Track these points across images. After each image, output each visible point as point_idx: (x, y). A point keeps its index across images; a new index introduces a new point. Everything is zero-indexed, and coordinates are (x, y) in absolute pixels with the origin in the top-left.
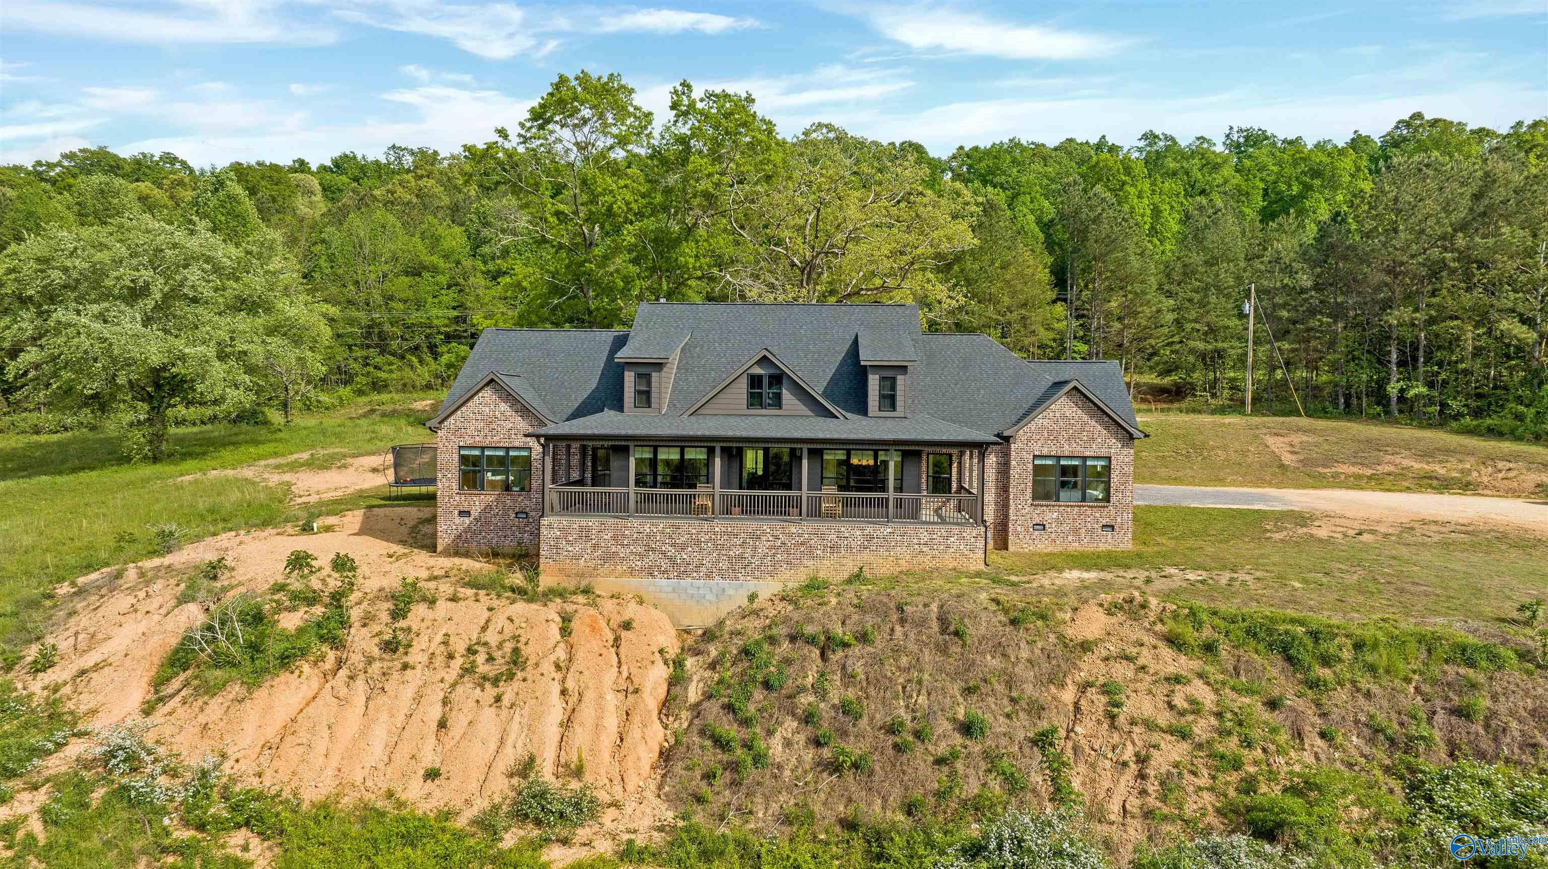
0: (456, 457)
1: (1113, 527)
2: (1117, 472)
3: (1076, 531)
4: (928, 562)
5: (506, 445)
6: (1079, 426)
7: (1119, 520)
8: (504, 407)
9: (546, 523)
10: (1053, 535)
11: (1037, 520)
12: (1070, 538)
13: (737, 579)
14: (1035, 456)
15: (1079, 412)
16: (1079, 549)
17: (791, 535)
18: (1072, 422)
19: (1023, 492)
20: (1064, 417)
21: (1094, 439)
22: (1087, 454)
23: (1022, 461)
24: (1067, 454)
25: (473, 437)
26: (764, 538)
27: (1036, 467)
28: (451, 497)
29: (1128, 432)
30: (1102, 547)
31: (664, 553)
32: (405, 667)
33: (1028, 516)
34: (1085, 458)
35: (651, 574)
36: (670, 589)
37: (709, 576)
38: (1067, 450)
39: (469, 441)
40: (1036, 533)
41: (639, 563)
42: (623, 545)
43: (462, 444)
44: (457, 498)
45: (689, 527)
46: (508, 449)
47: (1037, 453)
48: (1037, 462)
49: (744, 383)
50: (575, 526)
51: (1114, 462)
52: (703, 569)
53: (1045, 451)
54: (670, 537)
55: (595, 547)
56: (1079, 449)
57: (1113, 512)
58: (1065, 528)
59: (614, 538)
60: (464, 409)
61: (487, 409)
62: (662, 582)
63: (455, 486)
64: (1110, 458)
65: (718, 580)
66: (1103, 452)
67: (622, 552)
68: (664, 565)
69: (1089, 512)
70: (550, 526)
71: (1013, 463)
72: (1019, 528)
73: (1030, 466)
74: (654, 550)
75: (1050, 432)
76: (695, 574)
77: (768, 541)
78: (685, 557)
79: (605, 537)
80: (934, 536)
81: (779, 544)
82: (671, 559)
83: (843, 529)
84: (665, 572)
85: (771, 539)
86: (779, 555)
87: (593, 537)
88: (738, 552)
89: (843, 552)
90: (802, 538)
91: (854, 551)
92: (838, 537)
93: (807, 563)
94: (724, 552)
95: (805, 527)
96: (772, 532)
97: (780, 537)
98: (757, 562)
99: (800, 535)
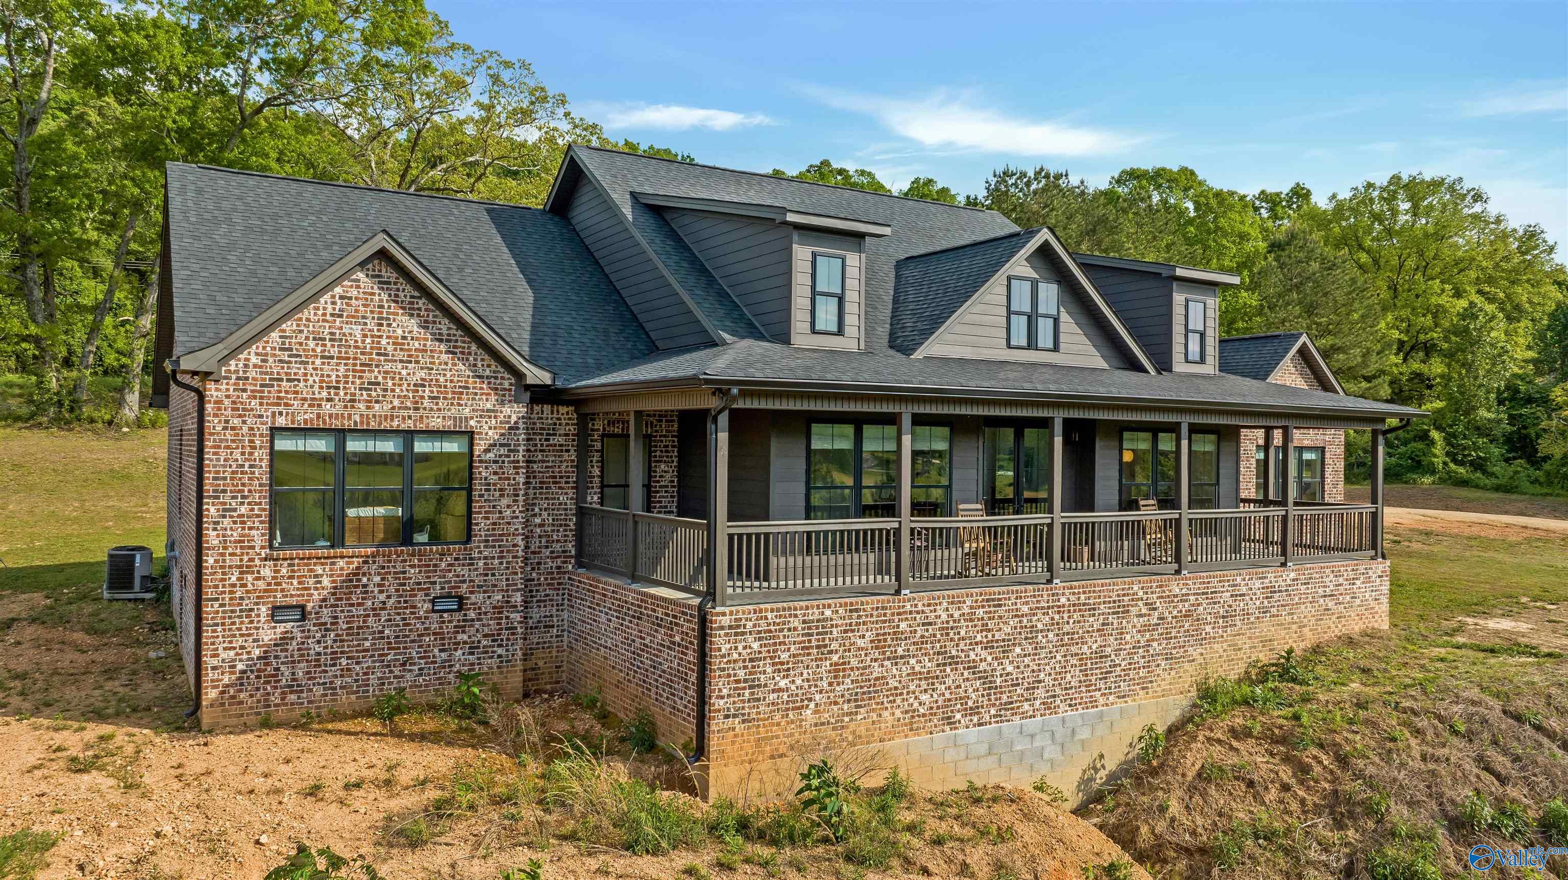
0: (262, 455)
2: (1331, 469)
5: (409, 424)
8: (405, 324)
9: (726, 621)
13: (1094, 703)
15: (1299, 379)
17: (1170, 599)
22: (1306, 442)
25: (315, 403)
26: (1134, 611)
28: (245, 570)
31: (972, 667)
34: (1301, 449)
35: (949, 721)
36: (983, 749)
37: (1048, 707)
39: (305, 416)
41: (925, 697)
42: (894, 659)
43: (281, 422)
44: (267, 572)
46: (409, 435)
50: (795, 623)
51: (1328, 454)
52: (1040, 692)
54: (986, 629)
55: (838, 670)
59: (878, 643)
60: (289, 326)
61: (357, 330)
62: (969, 734)
63: (259, 538)
64: (1324, 449)
65: (1064, 711)
67: (895, 674)
68: (973, 692)
70: (737, 630)
73: (1254, 462)
74: (953, 662)
76: (1026, 706)
77: (1141, 616)
78: (1010, 669)
79: (860, 643)
80: (1341, 580)
81: (1155, 621)
82: (986, 678)
83: (1239, 579)
84: (974, 711)
85: (1144, 611)
86: (1155, 644)
87: (834, 646)
88: (1094, 647)
89: (1238, 623)
90: (1186, 604)
91: (1252, 619)
92: (1232, 596)
93: (1193, 652)
94: (1074, 649)
95: (1190, 582)
96: (1145, 597)
97: (1158, 604)
98: (1123, 664)
99: (1184, 599)
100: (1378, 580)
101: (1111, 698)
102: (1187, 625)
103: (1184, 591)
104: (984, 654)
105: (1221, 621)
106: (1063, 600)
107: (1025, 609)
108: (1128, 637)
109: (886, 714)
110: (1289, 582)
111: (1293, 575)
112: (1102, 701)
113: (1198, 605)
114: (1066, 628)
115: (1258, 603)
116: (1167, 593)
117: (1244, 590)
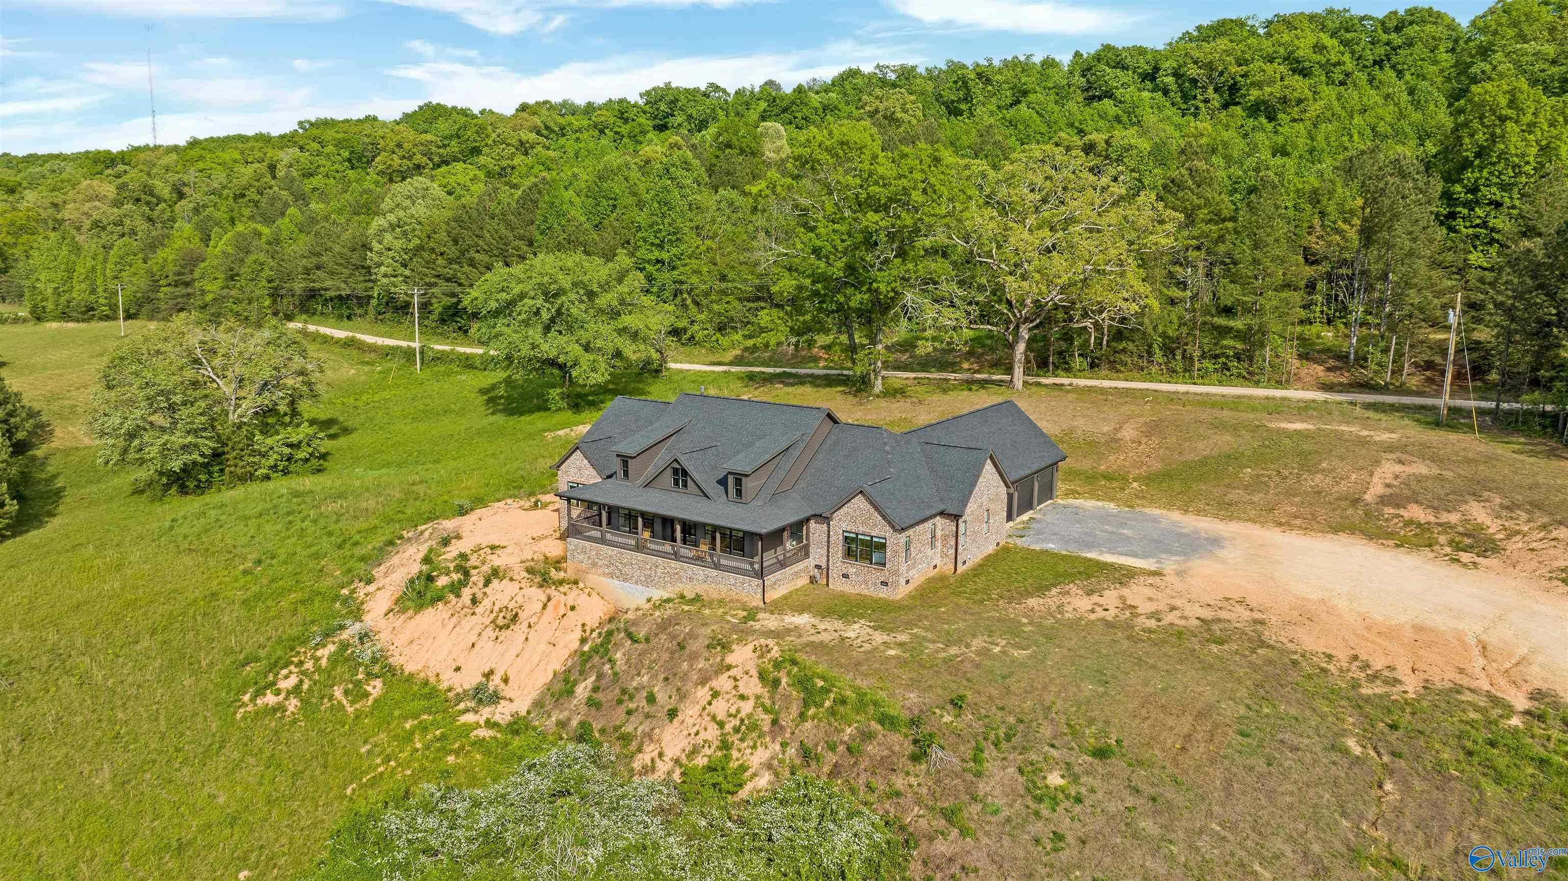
1: (887, 583)
3: (866, 582)
4: (735, 597)
6: (868, 516)
7: (891, 580)
8: (586, 461)
9: (568, 541)
10: (853, 583)
11: (845, 571)
12: (863, 586)
13: (648, 587)
14: (843, 531)
16: (868, 594)
17: (671, 568)
18: (864, 512)
19: (837, 552)
20: (859, 508)
21: (876, 525)
23: (837, 534)
24: (861, 532)
26: (660, 567)
27: (845, 538)
29: (894, 526)
30: (881, 595)
31: (617, 567)
32: (473, 614)
33: (840, 568)
34: (872, 536)
35: (612, 577)
36: (620, 587)
37: (636, 583)
38: (861, 529)
40: (844, 579)
41: (607, 570)
42: (600, 559)
45: (629, 556)
47: (844, 529)
48: (846, 534)
49: (669, 472)
50: (580, 545)
53: (849, 528)
54: (619, 559)
55: (589, 558)
56: (867, 530)
57: (887, 574)
58: (860, 579)
59: (596, 555)
60: (568, 461)
61: (578, 462)
62: (617, 582)
65: (640, 586)
66: (882, 534)
67: (600, 563)
68: (618, 574)
69: (873, 571)
70: (570, 543)
71: (832, 532)
72: (835, 574)
74: (613, 564)
75: (852, 517)
79: (593, 553)
80: (737, 582)
81: (666, 572)
82: (620, 570)
84: (619, 577)
85: (663, 568)
86: (666, 578)
88: (648, 573)
89: (695, 582)
90: (676, 570)
91: (700, 582)
92: (692, 573)
93: (680, 585)
94: (642, 572)
96: (663, 565)
97: (667, 568)
98: (657, 580)
100: (755, 586)
102: (677, 576)
104: (619, 565)
105: (689, 579)
106: (639, 558)
107: (629, 558)
108: (658, 574)
109: (599, 570)
110: (714, 575)
113: (680, 572)
114: (640, 565)
115: (702, 578)
116: (669, 566)
117: (697, 573)
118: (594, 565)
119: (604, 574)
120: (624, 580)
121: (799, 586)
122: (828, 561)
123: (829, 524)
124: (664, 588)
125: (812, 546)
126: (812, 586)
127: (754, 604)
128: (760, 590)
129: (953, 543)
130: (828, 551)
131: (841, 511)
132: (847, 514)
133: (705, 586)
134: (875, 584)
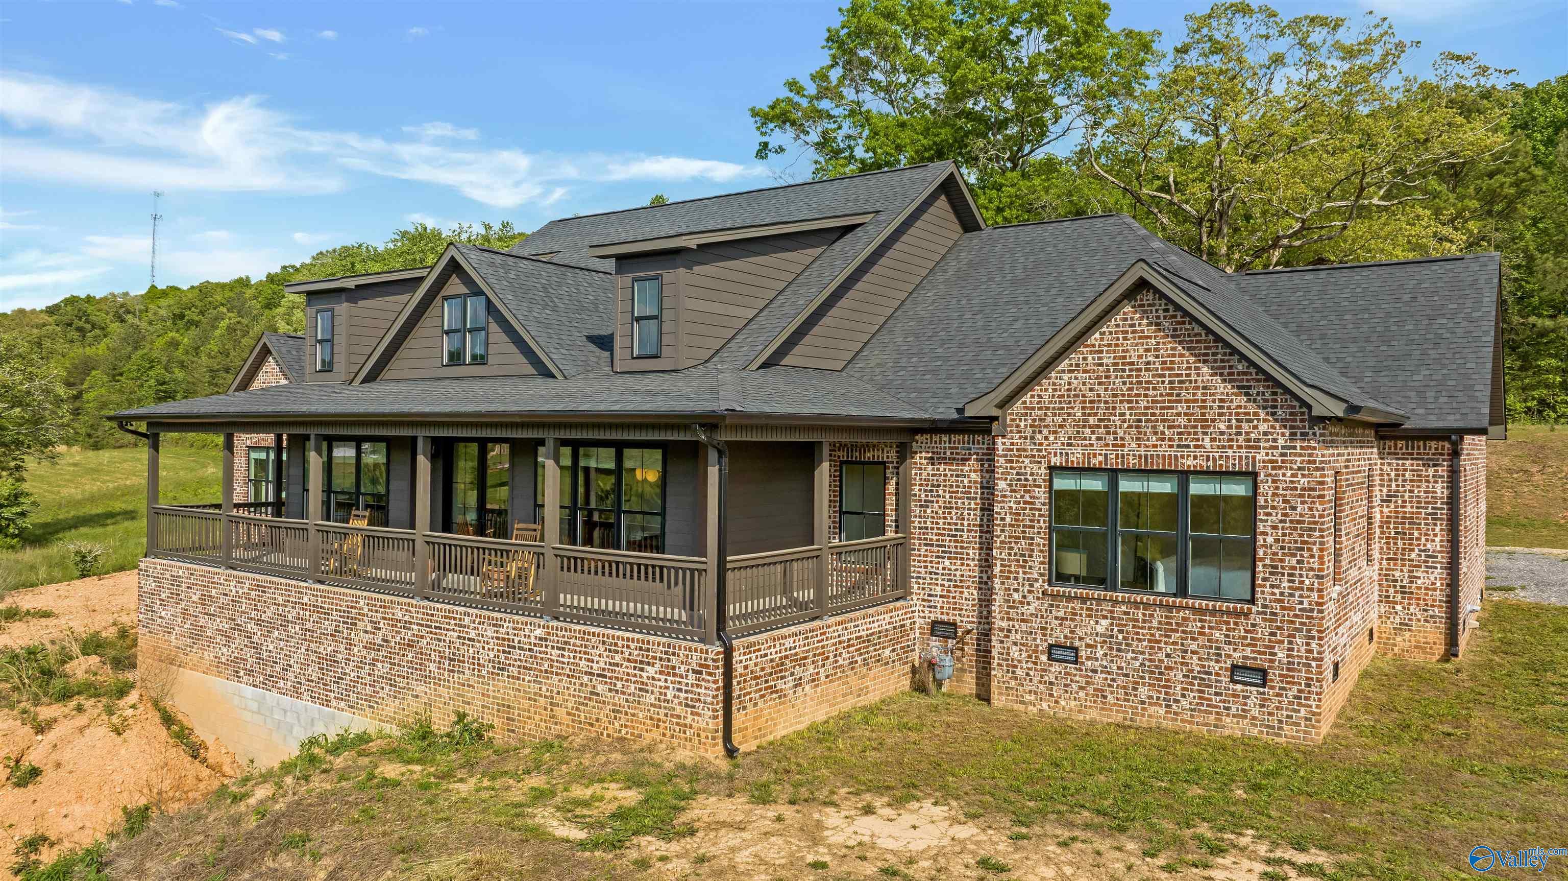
1: (1264, 672)
2: (1275, 518)
3: (1159, 675)
4: (610, 725)
6: (1164, 389)
7: (1281, 655)
9: (143, 566)
10: (1099, 678)
11: (1059, 635)
12: (1143, 691)
13: (327, 703)
14: (1052, 469)
15: (1168, 346)
16: (1167, 724)
17: (395, 623)
18: (1146, 376)
19: (1024, 560)
20: (1122, 362)
21: (1206, 424)
22: (1189, 463)
23: (1022, 484)
24: (1132, 462)
26: (361, 625)
27: (1059, 499)
29: (1303, 403)
30: (1233, 727)
31: (250, 637)
33: (1036, 624)
34: (1184, 476)
35: (237, 675)
36: (255, 706)
37: (297, 691)
38: (1133, 453)
40: (1056, 667)
41: (224, 650)
42: (210, 616)
45: (275, 591)
47: (1056, 461)
48: (1061, 484)
50: (167, 575)
51: (1265, 488)
52: (291, 675)
53: (1076, 457)
54: (255, 608)
55: (184, 614)
56: (1164, 450)
57: (1264, 631)
58: (1131, 661)
59: (202, 601)
62: (248, 691)
64: (1255, 475)
65: (305, 704)
66: (1234, 458)
67: (212, 627)
68: (250, 660)
69: (1194, 626)
71: (1002, 485)
72: (1015, 652)
73: (1041, 495)
75: (1089, 406)
76: (281, 684)
77: (366, 632)
78: (271, 647)
79: (195, 598)
80: (618, 658)
81: (379, 642)
82: (256, 647)
83: (467, 620)
84: (250, 672)
85: (369, 628)
86: (379, 665)
87: (182, 597)
88: (329, 649)
89: (467, 672)
90: (410, 633)
91: (484, 673)
92: (459, 637)
93: (420, 689)
94: (313, 646)
95: (413, 610)
96: (370, 614)
97: (381, 625)
98: (352, 674)
99: (407, 625)
100: (691, 677)
101: (342, 704)
102: (410, 655)
103: (406, 618)
104: (256, 629)
105: (447, 662)
106: (306, 600)
107: (280, 600)
108: (356, 649)
109: (206, 653)
110: (533, 640)
111: (539, 632)
112: (334, 703)
113: (422, 637)
114: (309, 625)
115: (492, 655)
116: (390, 616)
117: (473, 634)
118: (197, 634)
119: (218, 666)
120: (269, 682)
121: (873, 698)
122: (985, 601)
123: (988, 460)
124: (372, 701)
125: (919, 551)
126: (923, 700)
127: (684, 755)
128: (710, 691)
129: (1437, 542)
130: (986, 564)
131: (1044, 391)
132: (1073, 394)
133: (501, 687)
134: (1203, 679)
